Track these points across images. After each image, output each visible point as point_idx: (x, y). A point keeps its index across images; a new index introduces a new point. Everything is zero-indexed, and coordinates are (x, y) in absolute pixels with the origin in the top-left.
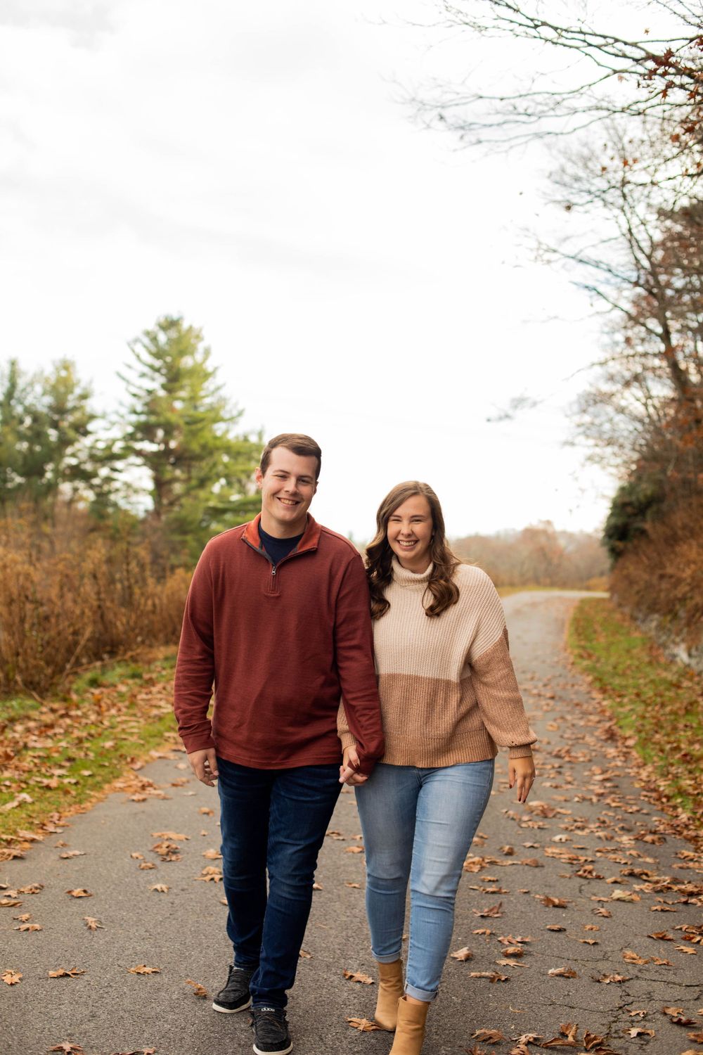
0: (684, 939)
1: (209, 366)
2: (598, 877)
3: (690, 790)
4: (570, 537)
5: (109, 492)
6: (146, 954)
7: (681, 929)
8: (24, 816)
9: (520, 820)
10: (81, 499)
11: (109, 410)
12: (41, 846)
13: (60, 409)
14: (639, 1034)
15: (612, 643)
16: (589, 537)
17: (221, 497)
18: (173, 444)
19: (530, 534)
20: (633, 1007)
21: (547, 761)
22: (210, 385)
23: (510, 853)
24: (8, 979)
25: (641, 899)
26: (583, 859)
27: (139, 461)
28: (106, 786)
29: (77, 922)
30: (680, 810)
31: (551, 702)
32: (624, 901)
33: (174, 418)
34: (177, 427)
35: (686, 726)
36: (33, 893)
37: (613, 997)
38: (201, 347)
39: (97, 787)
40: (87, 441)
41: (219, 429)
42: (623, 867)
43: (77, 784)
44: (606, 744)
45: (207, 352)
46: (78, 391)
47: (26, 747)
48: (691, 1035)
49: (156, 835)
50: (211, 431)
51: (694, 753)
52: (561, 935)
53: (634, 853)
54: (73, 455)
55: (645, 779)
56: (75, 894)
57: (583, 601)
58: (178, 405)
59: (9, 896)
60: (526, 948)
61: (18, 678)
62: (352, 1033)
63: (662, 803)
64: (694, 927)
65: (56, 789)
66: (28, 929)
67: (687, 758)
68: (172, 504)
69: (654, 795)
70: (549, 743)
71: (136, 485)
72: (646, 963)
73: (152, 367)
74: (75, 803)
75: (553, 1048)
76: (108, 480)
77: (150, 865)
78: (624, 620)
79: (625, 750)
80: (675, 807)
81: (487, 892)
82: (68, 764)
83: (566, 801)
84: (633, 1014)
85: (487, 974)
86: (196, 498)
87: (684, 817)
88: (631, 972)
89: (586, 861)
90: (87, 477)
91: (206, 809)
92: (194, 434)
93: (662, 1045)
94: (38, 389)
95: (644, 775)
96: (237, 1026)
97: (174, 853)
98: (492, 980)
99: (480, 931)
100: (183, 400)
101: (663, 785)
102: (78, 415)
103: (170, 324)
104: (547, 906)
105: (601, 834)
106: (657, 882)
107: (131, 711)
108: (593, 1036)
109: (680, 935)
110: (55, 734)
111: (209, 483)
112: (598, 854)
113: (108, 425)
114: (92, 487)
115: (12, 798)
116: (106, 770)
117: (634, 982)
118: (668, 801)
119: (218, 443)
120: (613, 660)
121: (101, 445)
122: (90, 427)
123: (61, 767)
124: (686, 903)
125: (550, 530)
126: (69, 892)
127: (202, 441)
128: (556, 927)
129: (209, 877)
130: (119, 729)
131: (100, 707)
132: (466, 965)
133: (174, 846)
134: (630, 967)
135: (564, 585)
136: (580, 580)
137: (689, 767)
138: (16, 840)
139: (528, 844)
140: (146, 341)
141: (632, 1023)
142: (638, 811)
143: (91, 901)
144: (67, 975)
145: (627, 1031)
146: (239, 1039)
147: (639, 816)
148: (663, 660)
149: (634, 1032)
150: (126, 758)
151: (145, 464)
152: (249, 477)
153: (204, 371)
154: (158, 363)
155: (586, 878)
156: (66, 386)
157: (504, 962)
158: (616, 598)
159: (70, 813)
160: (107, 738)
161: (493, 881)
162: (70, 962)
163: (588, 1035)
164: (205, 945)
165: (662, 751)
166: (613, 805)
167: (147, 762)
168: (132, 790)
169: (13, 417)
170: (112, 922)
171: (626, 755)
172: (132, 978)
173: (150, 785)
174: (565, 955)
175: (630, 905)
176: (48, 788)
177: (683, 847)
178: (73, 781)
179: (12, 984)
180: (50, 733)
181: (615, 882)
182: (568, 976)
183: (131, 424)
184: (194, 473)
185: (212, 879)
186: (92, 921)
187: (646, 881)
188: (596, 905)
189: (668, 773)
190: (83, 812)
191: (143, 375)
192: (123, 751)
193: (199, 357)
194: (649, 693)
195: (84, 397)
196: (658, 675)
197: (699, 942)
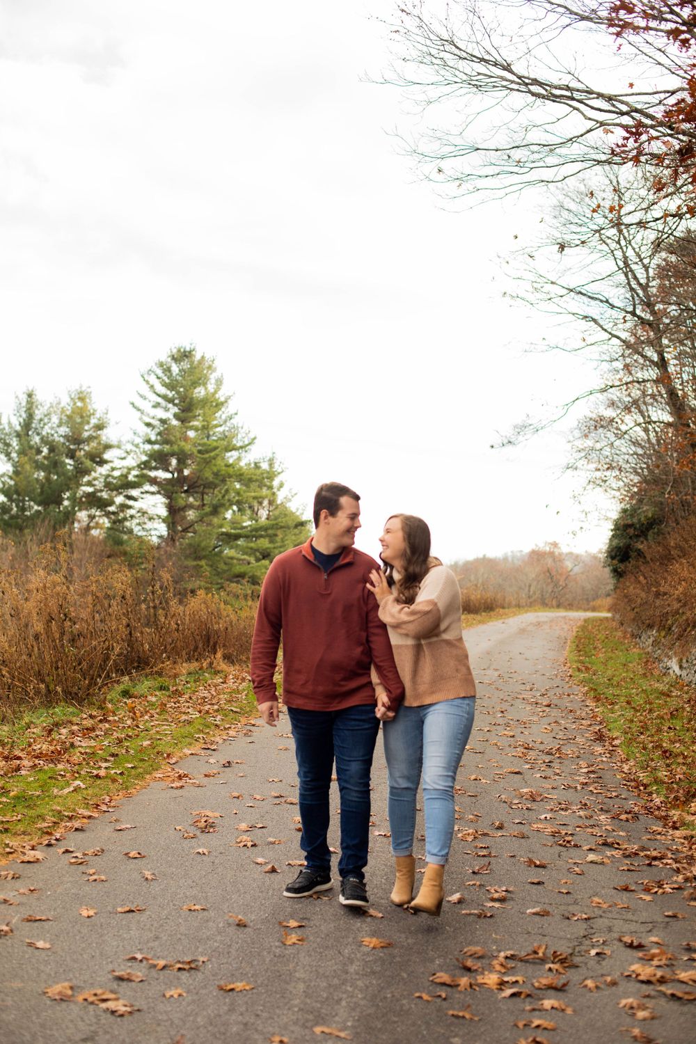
0: (645, 890)
1: (221, 396)
2: (576, 846)
3: (666, 779)
4: (576, 558)
5: (125, 519)
6: (195, 897)
7: (642, 883)
8: (80, 798)
9: (511, 803)
10: (97, 526)
11: (124, 439)
12: (96, 821)
13: (76, 440)
14: (598, 954)
15: (611, 658)
16: (595, 558)
17: (234, 523)
18: (186, 472)
19: (537, 556)
20: (596, 935)
21: (539, 758)
22: (222, 414)
23: (500, 828)
24: (85, 913)
25: (612, 862)
26: (563, 832)
27: (154, 489)
28: (148, 776)
29: (136, 875)
30: (654, 796)
31: (547, 709)
32: (596, 863)
33: (188, 447)
34: (191, 456)
35: (670, 728)
36: (96, 855)
37: (581, 929)
38: (213, 377)
39: (140, 776)
40: (104, 470)
41: (231, 457)
42: (598, 839)
43: (122, 774)
44: (594, 744)
45: (219, 382)
46: (93, 421)
47: (72, 745)
48: (641, 954)
49: (194, 813)
50: (223, 459)
51: (675, 750)
52: (540, 887)
53: (609, 828)
54: (89, 484)
55: (626, 771)
56: (131, 855)
57: (586, 621)
58: (191, 434)
59: (76, 857)
60: (509, 895)
61: (59, 689)
62: (365, 949)
63: (640, 790)
64: (654, 881)
65: (104, 778)
66: (95, 880)
67: (666, 754)
68: (185, 530)
69: (633, 784)
70: (542, 743)
71: (151, 511)
72: (610, 906)
73: (164, 397)
74: (122, 789)
75: (527, 961)
76: (124, 507)
77: (191, 835)
78: (625, 637)
79: (611, 748)
80: (650, 794)
81: (479, 856)
82: (112, 759)
83: (553, 788)
84: (594, 940)
85: (476, 912)
86: (209, 524)
87: (657, 800)
88: (597, 913)
89: (566, 834)
90: (102, 504)
91: (236, 794)
92: (207, 462)
93: (616, 960)
94: (55, 419)
95: (626, 768)
96: (272, 944)
97: (211, 827)
98: (479, 916)
99: (471, 883)
100: (196, 429)
101: (642, 776)
102: (93, 444)
103: (183, 355)
104: (530, 866)
105: (582, 813)
106: (626, 849)
107: (162, 717)
108: (559, 953)
109: (641, 887)
110: (97, 736)
111: (222, 510)
112: (578, 829)
113: (124, 455)
114: (108, 514)
115: (68, 785)
116: (147, 764)
117: (598, 920)
118: (645, 789)
119: (231, 470)
120: (609, 672)
121: (116, 473)
122: (107, 456)
123: (106, 761)
124: (650, 865)
125: (557, 551)
126: (126, 854)
127: (215, 469)
128: (536, 881)
129: (242, 844)
130: (154, 731)
131: (135, 713)
132: (459, 906)
133: (211, 821)
134: (596, 909)
135: (570, 606)
136: (586, 602)
137: (668, 761)
138: (76, 817)
139: (517, 821)
140: (159, 372)
141: (593, 946)
142: (617, 796)
143: (144, 861)
144: (133, 911)
145: (588, 951)
146: (274, 952)
147: (617, 800)
148: (656, 672)
149: (593, 952)
150: (162, 754)
151: (159, 492)
152: (260, 503)
153: (217, 400)
154: (170, 394)
155: (565, 846)
156: (82, 417)
157: (491, 904)
158: (618, 616)
159: (119, 799)
160: (144, 738)
161: (485, 848)
162: (133, 903)
163: (555, 952)
164: (243, 891)
165: (644, 748)
166: (595, 791)
167: (181, 758)
168: (171, 779)
169: (31, 447)
170: (164, 875)
171: (611, 752)
172: (185, 913)
173: (186, 776)
174: (543, 900)
175: (600, 866)
176: (98, 776)
177: (654, 824)
178: (119, 772)
179: (88, 917)
180: (93, 735)
181: (591, 849)
182: (543, 914)
183: (145, 453)
184: (207, 499)
185: (245, 846)
186: (148, 874)
187: (617, 848)
188: (572, 866)
189: (648, 766)
190: (129, 796)
191: (157, 405)
192: (160, 749)
193: (211, 387)
194: (639, 700)
195: (100, 427)
196: (650, 685)
197: (656, 892)
